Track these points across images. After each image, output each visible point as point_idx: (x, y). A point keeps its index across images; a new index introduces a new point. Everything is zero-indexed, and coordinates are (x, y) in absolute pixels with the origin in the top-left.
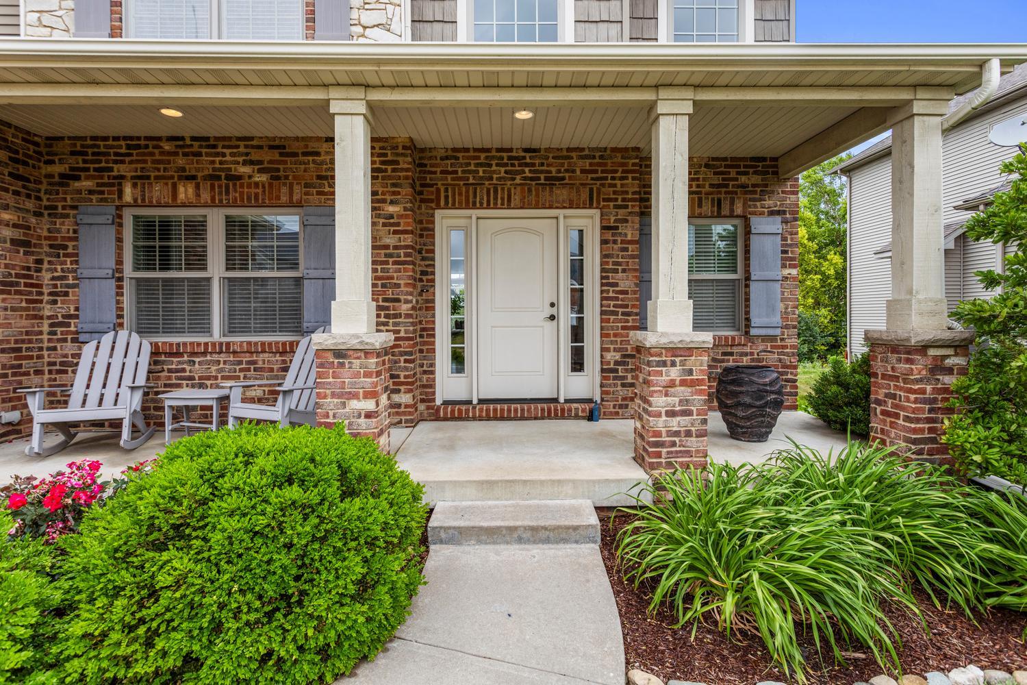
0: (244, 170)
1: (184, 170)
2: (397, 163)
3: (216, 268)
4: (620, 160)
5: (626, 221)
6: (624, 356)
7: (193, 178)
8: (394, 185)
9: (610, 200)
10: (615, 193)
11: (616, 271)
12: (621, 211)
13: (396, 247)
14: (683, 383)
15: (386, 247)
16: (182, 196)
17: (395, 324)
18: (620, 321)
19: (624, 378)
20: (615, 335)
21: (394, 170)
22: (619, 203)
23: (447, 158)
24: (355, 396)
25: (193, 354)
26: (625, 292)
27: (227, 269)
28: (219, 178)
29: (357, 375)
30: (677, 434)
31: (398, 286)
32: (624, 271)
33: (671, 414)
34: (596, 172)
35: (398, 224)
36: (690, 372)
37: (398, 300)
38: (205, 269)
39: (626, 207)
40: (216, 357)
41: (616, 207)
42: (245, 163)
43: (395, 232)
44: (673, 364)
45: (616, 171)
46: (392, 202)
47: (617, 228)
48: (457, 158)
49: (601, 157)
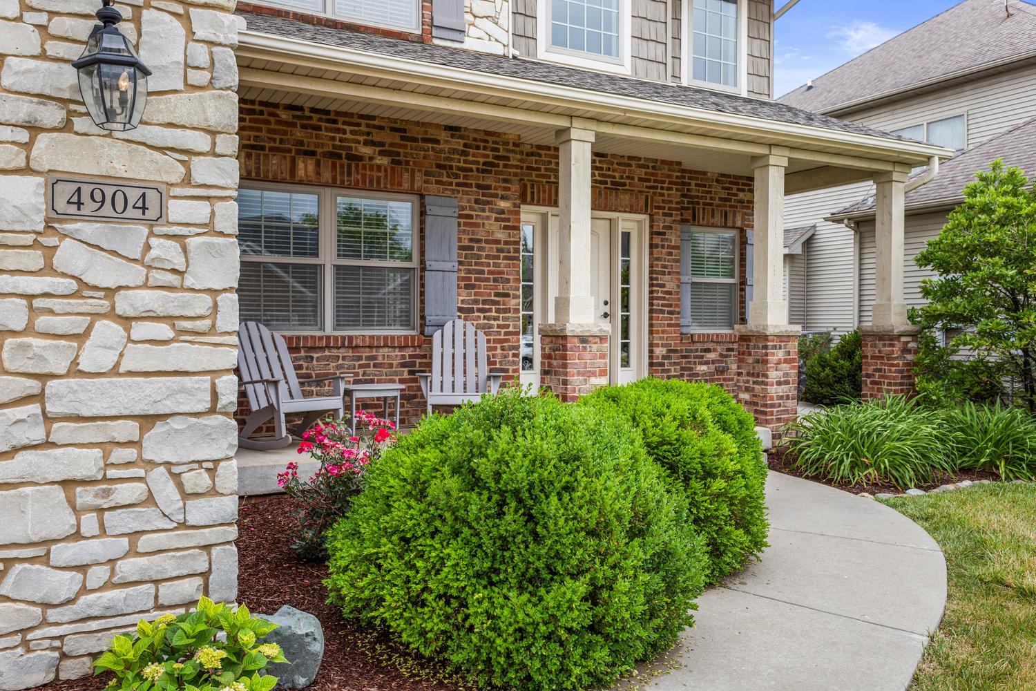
0: (366, 151)
1: (301, 143)
2: (508, 159)
3: (328, 254)
4: (666, 172)
5: (671, 228)
6: (669, 351)
7: (313, 153)
8: (505, 181)
9: (659, 208)
10: (663, 201)
11: (663, 273)
12: (668, 219)
13: (506, 243)
14: (786, 361)
15: (498, 242)
16: (301, 173)
17: (505, 319)
18: (666, 319)
19: (669, 371)
20: (663, 332)
21: (506, 166)
22: (666, 211)
23: (532, 154)
24: (594, 374)
25: (313, 349)
26: (669, 293)
27: (339, 256)
28: (339, 156)
29: (595, 357)
30: (781, 398)
31: (508, 281)
32: (669, 273)
33: (779, 383)
34: (649, 180)
35: (508, 220)
36: (789, 353)
37: (507, 295)
38: (316, 255)
39: (671, 215)
40: (335, 352)
41: (665, 215)
42: (366, 143)
43: (506, 228)
44: (780, 348)
45: (664, 182)
46: (503, 198)
47: (664, 234)
48: (540, 155)
49: (654, 167)
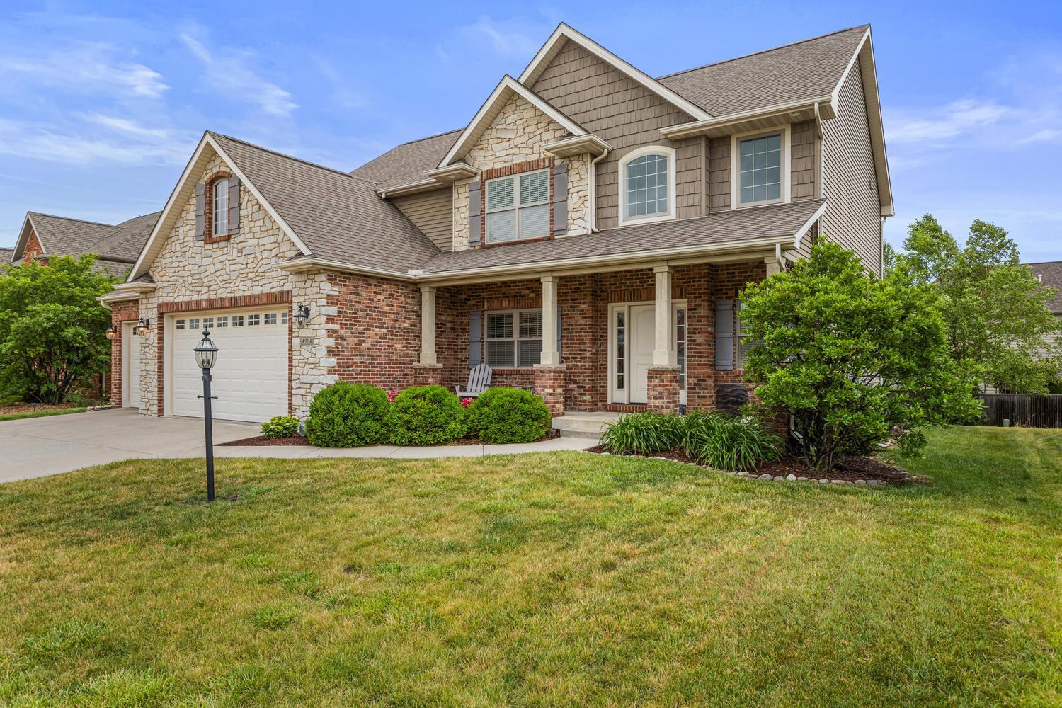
0: (526, 292)
1: (504, 293)
2: (585, 284)
3: (516, 337)
4: (697, 271)
5: (700, 305)
6: (699, 381)
7: (508, 297)
8: (584, 295)
9: (692, 294)
10: (694, 289)
11: (695, 333)
12: (697, 300)
13: (585, 325)
14: (660, 386)
15: (581, 325)
16: (504, 305)
17: (585, 362)
18: (697, 361)
19: (699, 393)
20: (694, 369)
21: (584, 288)
22: (697, 295)
23: (612, 277)
24: (546, 387)
25: (507, 375)
26: (700, 345)
27: (520, 336)
28: (517, 296)
29: (547, 379)
30: (658, 407)
31: (585, 343)
32: (699, 333)
33: (655, 398)
34: (685, 279)
35: (585, 314)
36: (663, 381)
37: (585, 350)
38: (512, 337)
39: (700, 297)
40: (515, 376)
41: (696, 297)
42: (527, 289)
43: (585, 318)
44: (656, 378)
45: (695, 278)
46: (583, 303)
47: (695, 309)
48: (616, 277)
49: (687, 270)
